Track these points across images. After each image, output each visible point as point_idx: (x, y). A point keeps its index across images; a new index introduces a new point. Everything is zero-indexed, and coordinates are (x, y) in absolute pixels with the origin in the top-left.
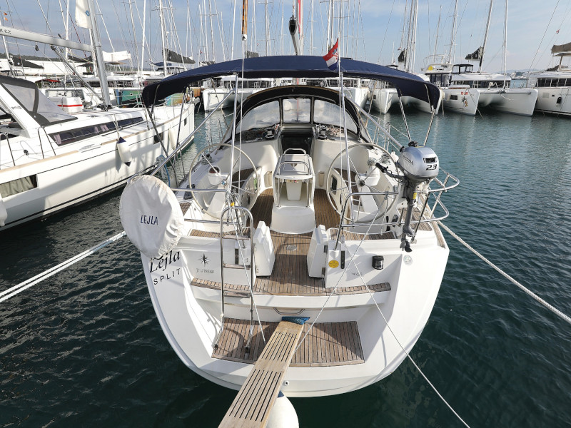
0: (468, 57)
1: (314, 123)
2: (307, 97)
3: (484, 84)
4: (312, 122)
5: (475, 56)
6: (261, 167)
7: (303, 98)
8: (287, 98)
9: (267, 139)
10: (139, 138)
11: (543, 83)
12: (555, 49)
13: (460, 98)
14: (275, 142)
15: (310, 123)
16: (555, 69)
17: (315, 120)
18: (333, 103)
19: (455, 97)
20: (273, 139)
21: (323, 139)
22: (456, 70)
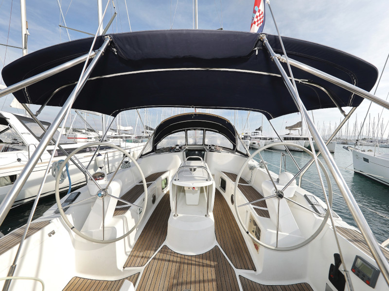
0: (257, 130)
1: (205, 145)
2: (201, 130)
3: (265, 139)
4: (204, 144)
5: (259, 129)
6: (169, 170)
7: (199, 130)
8: (190, 130)
9: (176, 152)
10: (114, 154)
11: (285, 139)
12: (287, 128)
13: (256, 143)
14: (181, 153)
15: (203, 145)
16: (289, 134)
17: (206, 143)
18: (217, 132)
19: (255, 143)
20: (179, 151)
21: (213, 151)
22: (253, 134)
